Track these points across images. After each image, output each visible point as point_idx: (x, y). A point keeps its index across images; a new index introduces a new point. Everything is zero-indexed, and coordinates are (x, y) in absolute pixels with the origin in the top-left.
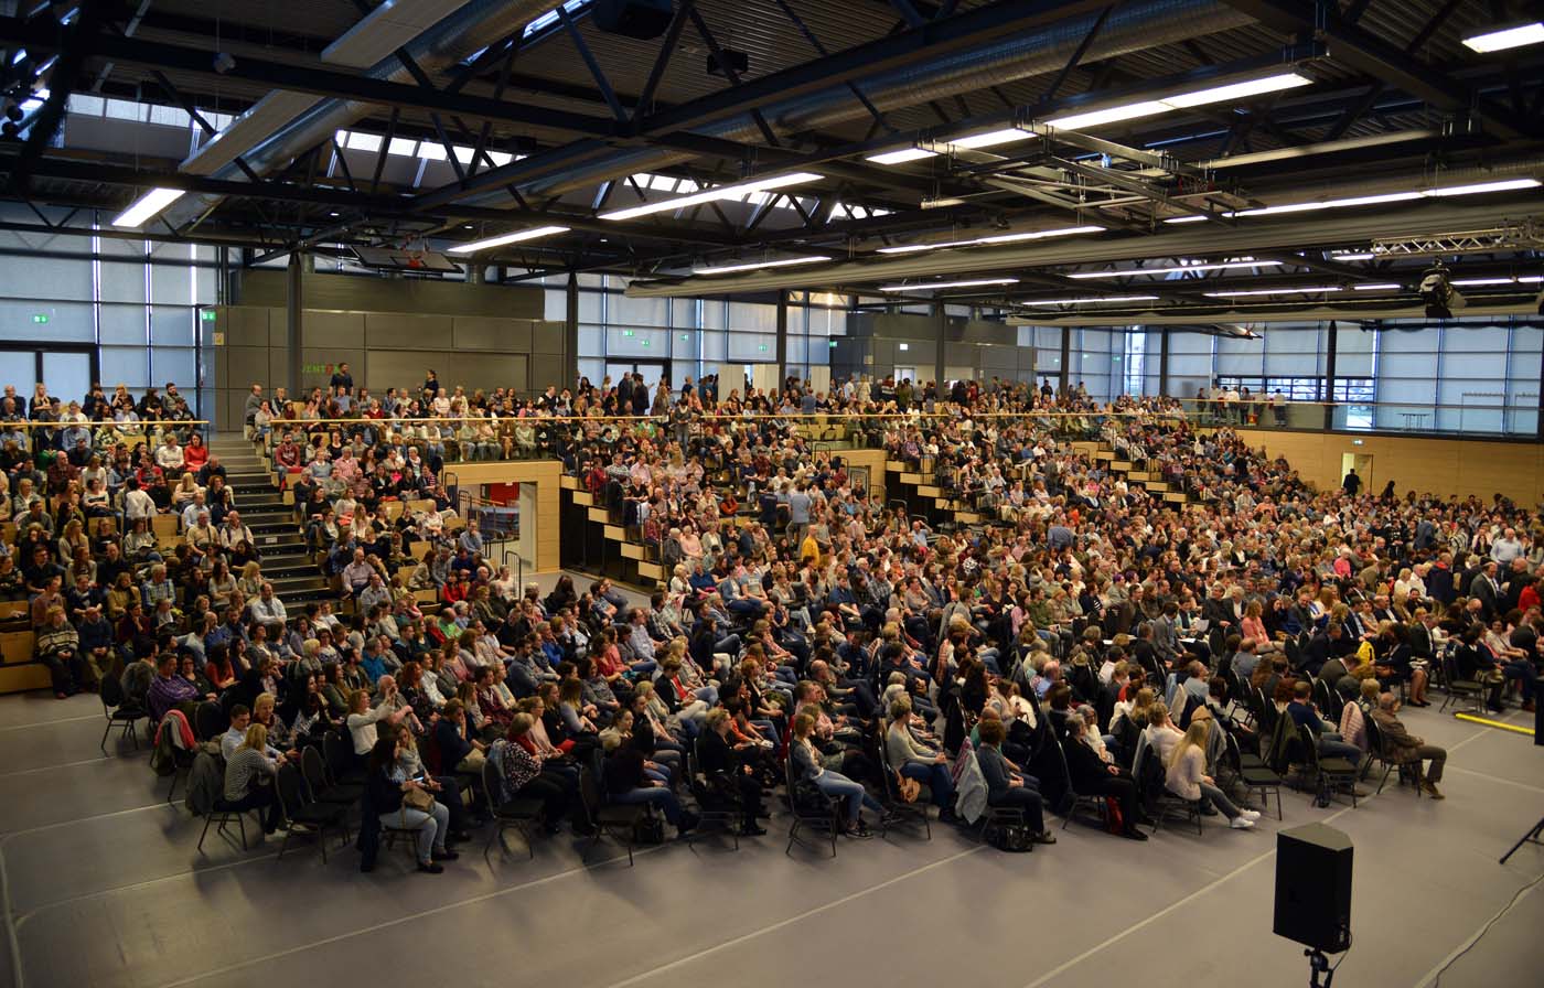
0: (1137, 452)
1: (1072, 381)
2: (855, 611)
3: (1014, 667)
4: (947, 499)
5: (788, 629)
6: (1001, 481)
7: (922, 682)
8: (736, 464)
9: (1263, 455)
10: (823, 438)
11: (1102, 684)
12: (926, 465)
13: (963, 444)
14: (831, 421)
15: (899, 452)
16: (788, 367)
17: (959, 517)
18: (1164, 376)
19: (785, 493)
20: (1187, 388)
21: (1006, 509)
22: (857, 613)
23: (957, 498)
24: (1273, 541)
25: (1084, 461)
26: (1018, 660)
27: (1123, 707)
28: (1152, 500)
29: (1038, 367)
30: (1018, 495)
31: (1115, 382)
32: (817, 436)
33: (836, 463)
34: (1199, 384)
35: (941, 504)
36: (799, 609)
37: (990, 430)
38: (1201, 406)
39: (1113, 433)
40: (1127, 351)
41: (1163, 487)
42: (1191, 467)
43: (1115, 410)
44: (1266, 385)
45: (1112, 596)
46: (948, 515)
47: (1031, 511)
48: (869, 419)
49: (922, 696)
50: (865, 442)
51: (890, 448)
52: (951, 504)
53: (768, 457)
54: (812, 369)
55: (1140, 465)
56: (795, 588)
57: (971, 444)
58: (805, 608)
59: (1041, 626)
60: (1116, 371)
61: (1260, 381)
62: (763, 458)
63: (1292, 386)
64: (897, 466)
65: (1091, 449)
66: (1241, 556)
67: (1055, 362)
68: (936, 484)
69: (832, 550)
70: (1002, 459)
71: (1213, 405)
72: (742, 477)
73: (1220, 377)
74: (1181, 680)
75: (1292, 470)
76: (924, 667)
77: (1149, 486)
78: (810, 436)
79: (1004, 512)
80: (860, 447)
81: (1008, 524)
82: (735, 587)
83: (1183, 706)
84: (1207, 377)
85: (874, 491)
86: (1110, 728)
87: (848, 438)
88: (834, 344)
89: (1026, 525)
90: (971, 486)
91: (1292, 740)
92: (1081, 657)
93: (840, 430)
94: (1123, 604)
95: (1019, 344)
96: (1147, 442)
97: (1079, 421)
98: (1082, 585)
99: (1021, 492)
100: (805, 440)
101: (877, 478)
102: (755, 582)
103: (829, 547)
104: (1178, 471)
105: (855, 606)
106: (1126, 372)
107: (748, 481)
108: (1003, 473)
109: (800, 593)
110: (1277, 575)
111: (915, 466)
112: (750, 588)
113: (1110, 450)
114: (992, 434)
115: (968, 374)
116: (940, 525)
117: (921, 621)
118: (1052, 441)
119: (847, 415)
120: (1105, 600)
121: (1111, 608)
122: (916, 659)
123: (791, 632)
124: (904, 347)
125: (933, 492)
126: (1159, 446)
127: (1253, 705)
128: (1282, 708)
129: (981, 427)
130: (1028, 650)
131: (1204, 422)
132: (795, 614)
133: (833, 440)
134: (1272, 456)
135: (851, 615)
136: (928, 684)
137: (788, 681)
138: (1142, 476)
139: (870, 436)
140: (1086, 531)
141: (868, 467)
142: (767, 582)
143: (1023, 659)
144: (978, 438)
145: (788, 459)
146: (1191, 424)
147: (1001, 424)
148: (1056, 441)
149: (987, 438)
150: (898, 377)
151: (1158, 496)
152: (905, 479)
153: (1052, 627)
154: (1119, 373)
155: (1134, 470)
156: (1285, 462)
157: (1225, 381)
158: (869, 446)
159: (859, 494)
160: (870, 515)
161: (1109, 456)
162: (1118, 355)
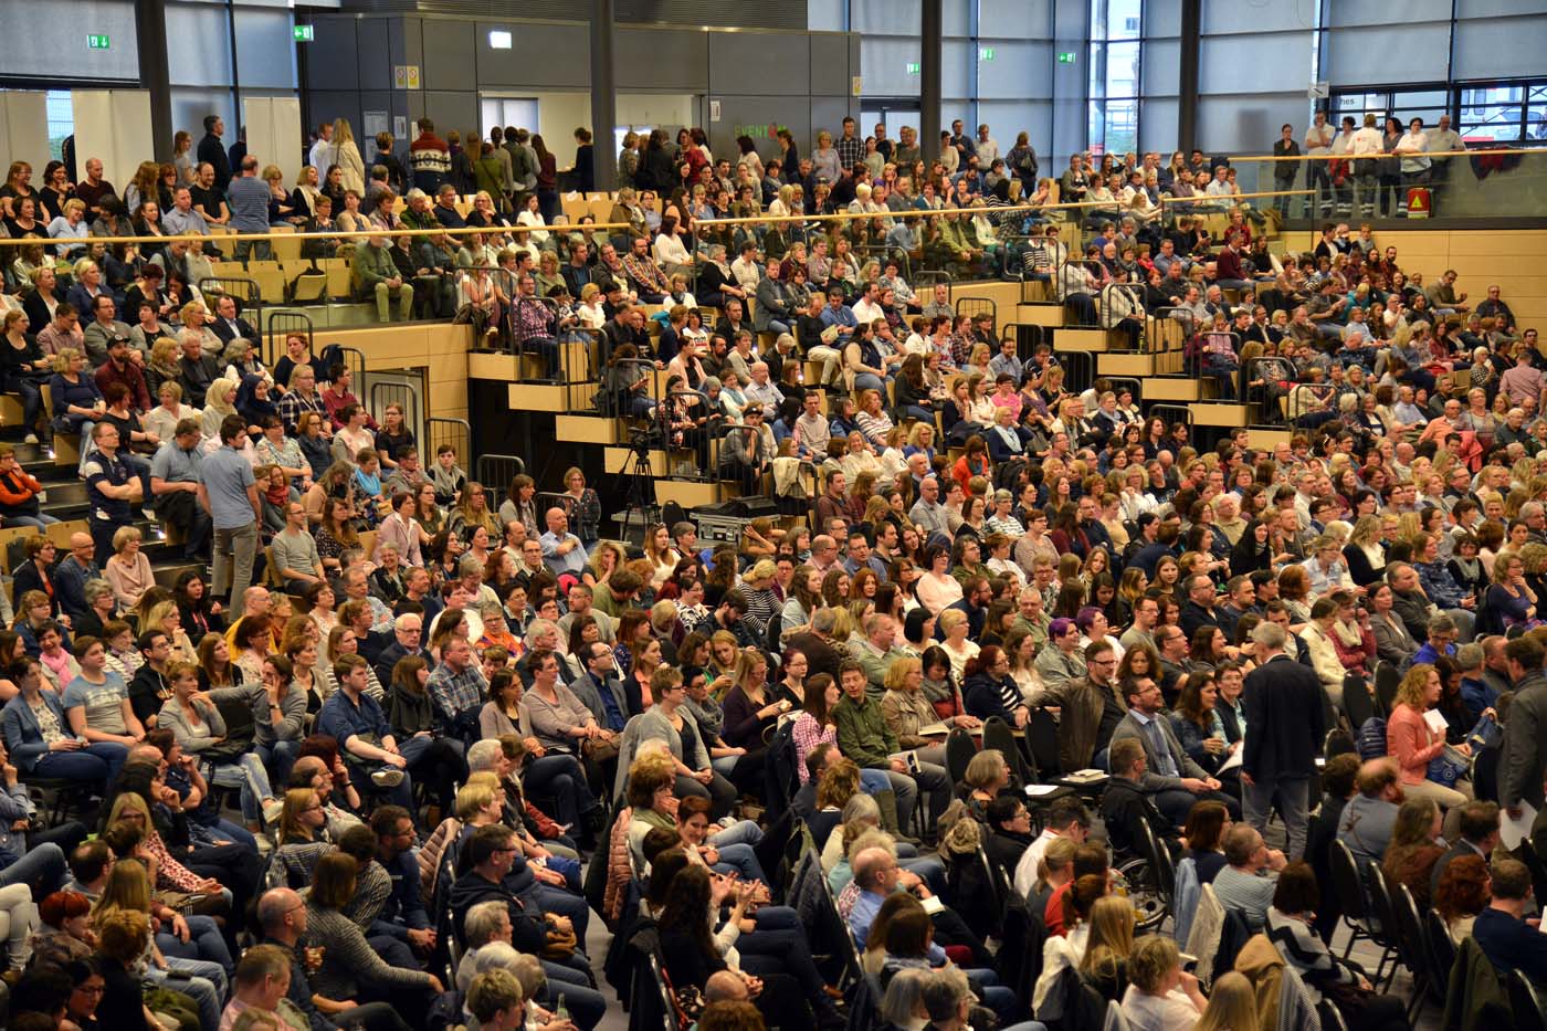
0: (1120, 303)
1: (948, 118)
2: (389, 752)
3: (798, 865)
4: (632, 446)
5: (205, 814)
6: (769, 397)
7: (562, 922)
8: (38, 377)
9: (1446, 294)
10: (290, 295)
11: (1016, 895)
12: (576, 359)
13: (669, 303)
14: (311, 250)
15: (502, 325)
16: (176, 100)
17: (665, 493)
18: (1191, 98)
19: (188, 450)
20: (1251, 125)
21: (784, 468)
22: (395, 758)
23: (657, 443)
24: (1458, 512)
25: (983, 331)
26: (808, 847)
27: (1066, 948)
28: (1158, 426)
29: (865, 86)
30: (815, 429)
31: (1066, 117)
32: (272, 291)
33: (330, 364)
34: (1279, 113)
35: (617, 461)
36: (235, 759)
37: (740, 261)
38: (1285, 175)
39: (1057, 256)
40: (1096, 34)
41: (1185, 389)
42: (1255, 334)
43: (1064, 195)
44: (1456, 107)
45: (1047, 674)
46: (636, 490)
47: (853, 466)
48: (415, 239)
49: (564, 958)
50: (407, 304)
51: (475, 319)
52: (643, 461)
53: (136, 354)
54: (247, 103)
55: (1128, 336)
56: (224, 705)
57: (690, 301)
58: (254, 757)
59: (865, 755)
60: (1066, 89)
61: (1440, 97)
62: (125, 359)
63: (1525, 105)
64: (498, 366)
65: (1004, 302)
66: (1375, 556)
67: (906, 74)
68: (601, 408)
69: (326, 596)
70: (774, 335)
71: (1316, 169)
72: (60, 410)
73: (1336, 92)
74: (1206, 875)
75: (1522, 325)
76: (571, 884)
77: (1150, 390)
78: (254, 291)
79: (779, 474)
80: (396, 318)
81: (791, 506)
82: (46, 718)
83: (1216, 938)
84: (1303, 95)
85: (439, 433)
86: (1036, 1004)
87: (361, 294)
88: (307, 33)
89: (837, 505)
90: (694, 412)
91: (1489, 1011)
92: (965, 830)
93: (336, 272)
94: (1072, 692)
95: (811, 28)
96: (1145, 273)
97: (971, 229)
98: (973, 649)
99: (822, 421)
100: (239, 304)
101: (446, 399)
102: (109, 696)
103: (319, 587)
104: (1219, 346)
105: (389, 740)
106: (1094, 92)
107: (79, 421)
108: (777, 372)
109: (240, 719)
110: (1468, 599)
111: (546, 368)
112: (94, 715)
113: (1050, 300)
114: (746, 271)
115: (680, 114)
116: (619, 517)
117: (566, 767)
118: (899, 284)
119: (351, 232)
120: (1030, 684)
121: (1043, 702)
122: (551, 865)
123: (215, 824)
124: (501, 40)
125: (597, 430)
126: (1177, 285)
127: (1393, 931)
128: (1462, 929)
129: (715, 255)
130: (834, 820)
131: (1296, 213)
132: (225, 774)
133: (321, 300)
134: (1473, 293)
135: (380, 763)
136: (580, 925)
137: (203, 954)
138: (1132, 364)
139: (419, 285)
140: (988, 514)
141: (422, 372)
142: (144, 695)
143: (820, 843)
144: (707, 283)
145: (190, 361)
146: (1259, 222)
147: (773, 242)
148: (912, 285)
149: (733, 282)
150: (489, 120)
151: (1174, 413)
152: (523, 398)
153: (897, 758)
154: (1076, 94)
155: (1111, 349)
156: (1503, 307)
157: (1349, 103)
158: (419, 314)
159: (395, 444)
160: (427, 499)
161: (1048, 316)
162: (1071, 44)
